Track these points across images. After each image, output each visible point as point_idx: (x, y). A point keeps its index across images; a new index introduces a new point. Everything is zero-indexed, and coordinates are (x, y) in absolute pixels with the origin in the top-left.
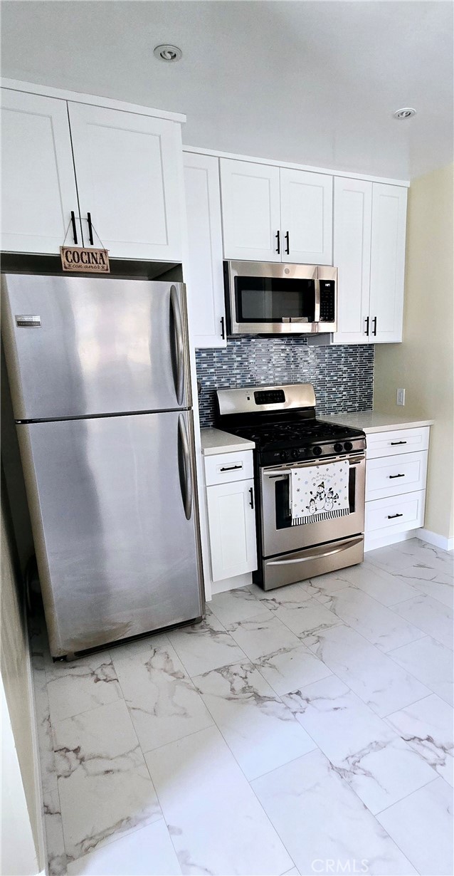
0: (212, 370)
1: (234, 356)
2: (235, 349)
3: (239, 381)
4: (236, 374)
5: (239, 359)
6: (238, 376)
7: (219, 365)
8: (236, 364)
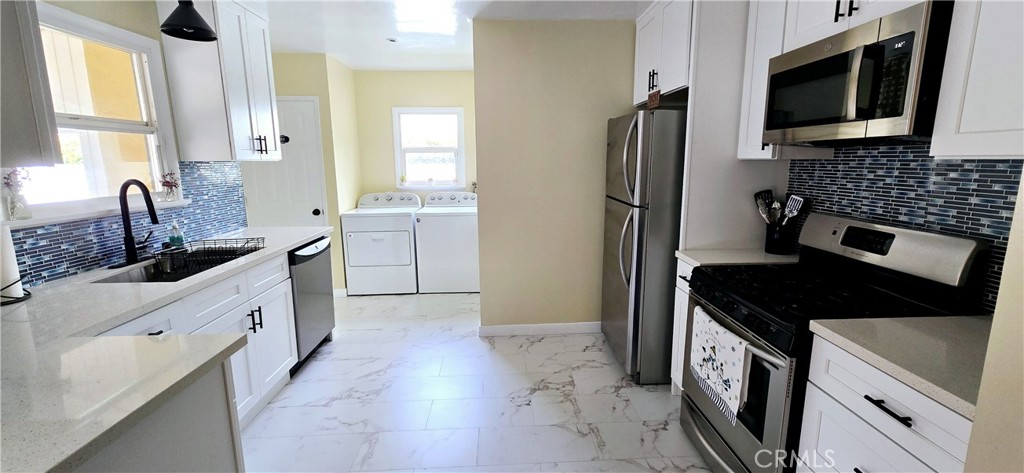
0: (835, 188)
1: (865, 171)
2: (868, 161)
3: (865, 209)
4: (863, 198)
5: (871, 176)
6: (865, 202)
7: (844, 181)
8: (865, 183)
